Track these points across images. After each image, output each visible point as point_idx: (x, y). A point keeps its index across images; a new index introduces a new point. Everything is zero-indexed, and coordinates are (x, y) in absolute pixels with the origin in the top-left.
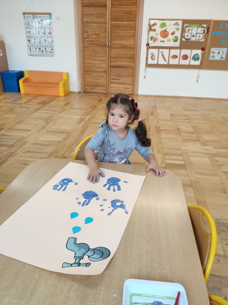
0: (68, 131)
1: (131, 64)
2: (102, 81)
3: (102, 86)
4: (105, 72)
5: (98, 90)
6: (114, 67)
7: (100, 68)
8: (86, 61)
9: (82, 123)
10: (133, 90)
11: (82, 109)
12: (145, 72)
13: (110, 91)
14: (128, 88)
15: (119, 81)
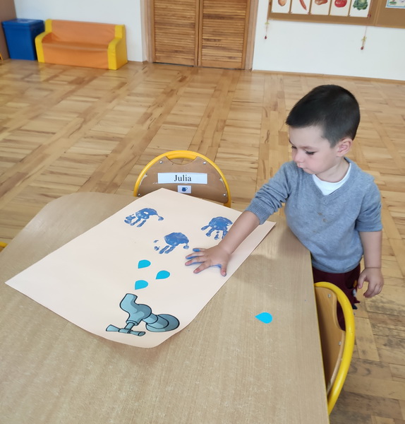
0: (123, 136)
1: (242, 13)
2: (188, 43)
3: (187, 53)
4: (193, 26)
5: (180, 59)
6: (209, 16)
7: (184, 17)
8: (158, 5)
9: (148, 122)
10: (243, 61)
11: (148, 96)
12: (267, 28)
13: (201, 63)
14: (234, 58)
15: (218, 44)
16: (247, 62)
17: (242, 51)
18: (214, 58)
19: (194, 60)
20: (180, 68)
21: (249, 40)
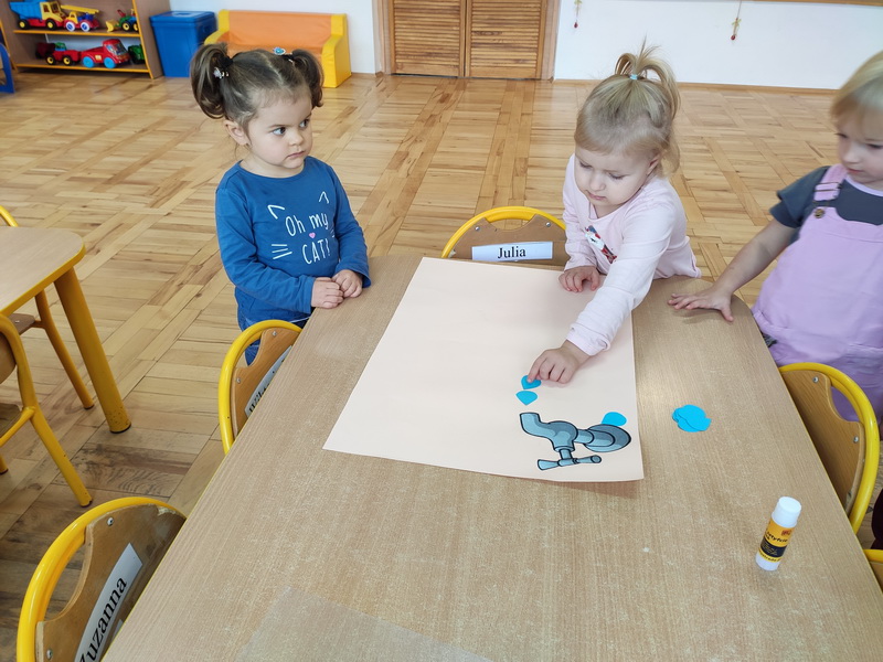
0: (371, 189)
2: (448, 39)
4: (456, 11)
5: (434, 67)
9: (405, 166)
10: (539, 66)
11: (396, 125)
12: (578, 9)
13: (470, 71)
14: (524, 61)
15: (496, 38)
16: (544, 68)
17: (536, 50)
18: (491, 63)
19: (457, 66)
20: (437, 81)
21: (548, 31)
